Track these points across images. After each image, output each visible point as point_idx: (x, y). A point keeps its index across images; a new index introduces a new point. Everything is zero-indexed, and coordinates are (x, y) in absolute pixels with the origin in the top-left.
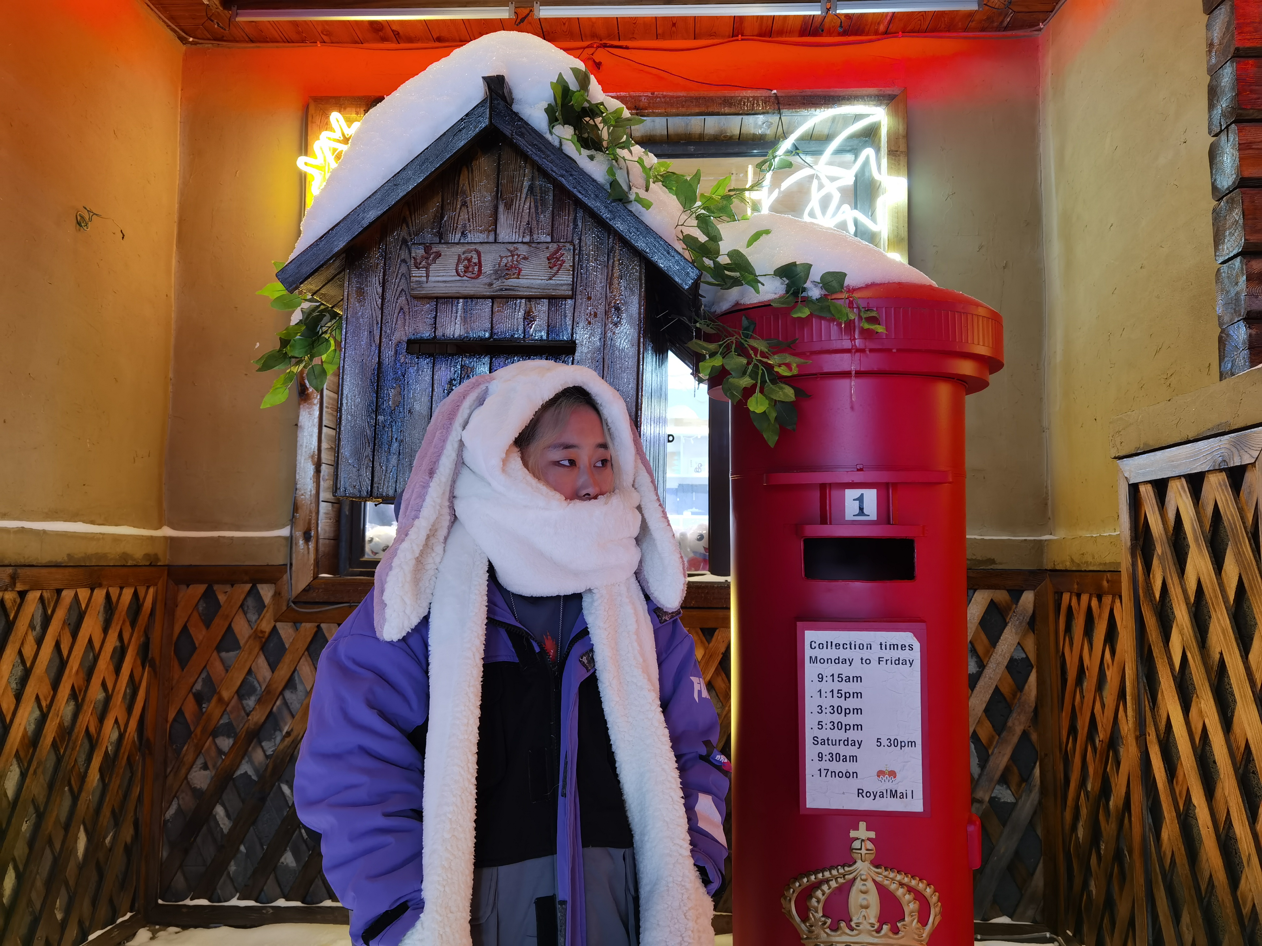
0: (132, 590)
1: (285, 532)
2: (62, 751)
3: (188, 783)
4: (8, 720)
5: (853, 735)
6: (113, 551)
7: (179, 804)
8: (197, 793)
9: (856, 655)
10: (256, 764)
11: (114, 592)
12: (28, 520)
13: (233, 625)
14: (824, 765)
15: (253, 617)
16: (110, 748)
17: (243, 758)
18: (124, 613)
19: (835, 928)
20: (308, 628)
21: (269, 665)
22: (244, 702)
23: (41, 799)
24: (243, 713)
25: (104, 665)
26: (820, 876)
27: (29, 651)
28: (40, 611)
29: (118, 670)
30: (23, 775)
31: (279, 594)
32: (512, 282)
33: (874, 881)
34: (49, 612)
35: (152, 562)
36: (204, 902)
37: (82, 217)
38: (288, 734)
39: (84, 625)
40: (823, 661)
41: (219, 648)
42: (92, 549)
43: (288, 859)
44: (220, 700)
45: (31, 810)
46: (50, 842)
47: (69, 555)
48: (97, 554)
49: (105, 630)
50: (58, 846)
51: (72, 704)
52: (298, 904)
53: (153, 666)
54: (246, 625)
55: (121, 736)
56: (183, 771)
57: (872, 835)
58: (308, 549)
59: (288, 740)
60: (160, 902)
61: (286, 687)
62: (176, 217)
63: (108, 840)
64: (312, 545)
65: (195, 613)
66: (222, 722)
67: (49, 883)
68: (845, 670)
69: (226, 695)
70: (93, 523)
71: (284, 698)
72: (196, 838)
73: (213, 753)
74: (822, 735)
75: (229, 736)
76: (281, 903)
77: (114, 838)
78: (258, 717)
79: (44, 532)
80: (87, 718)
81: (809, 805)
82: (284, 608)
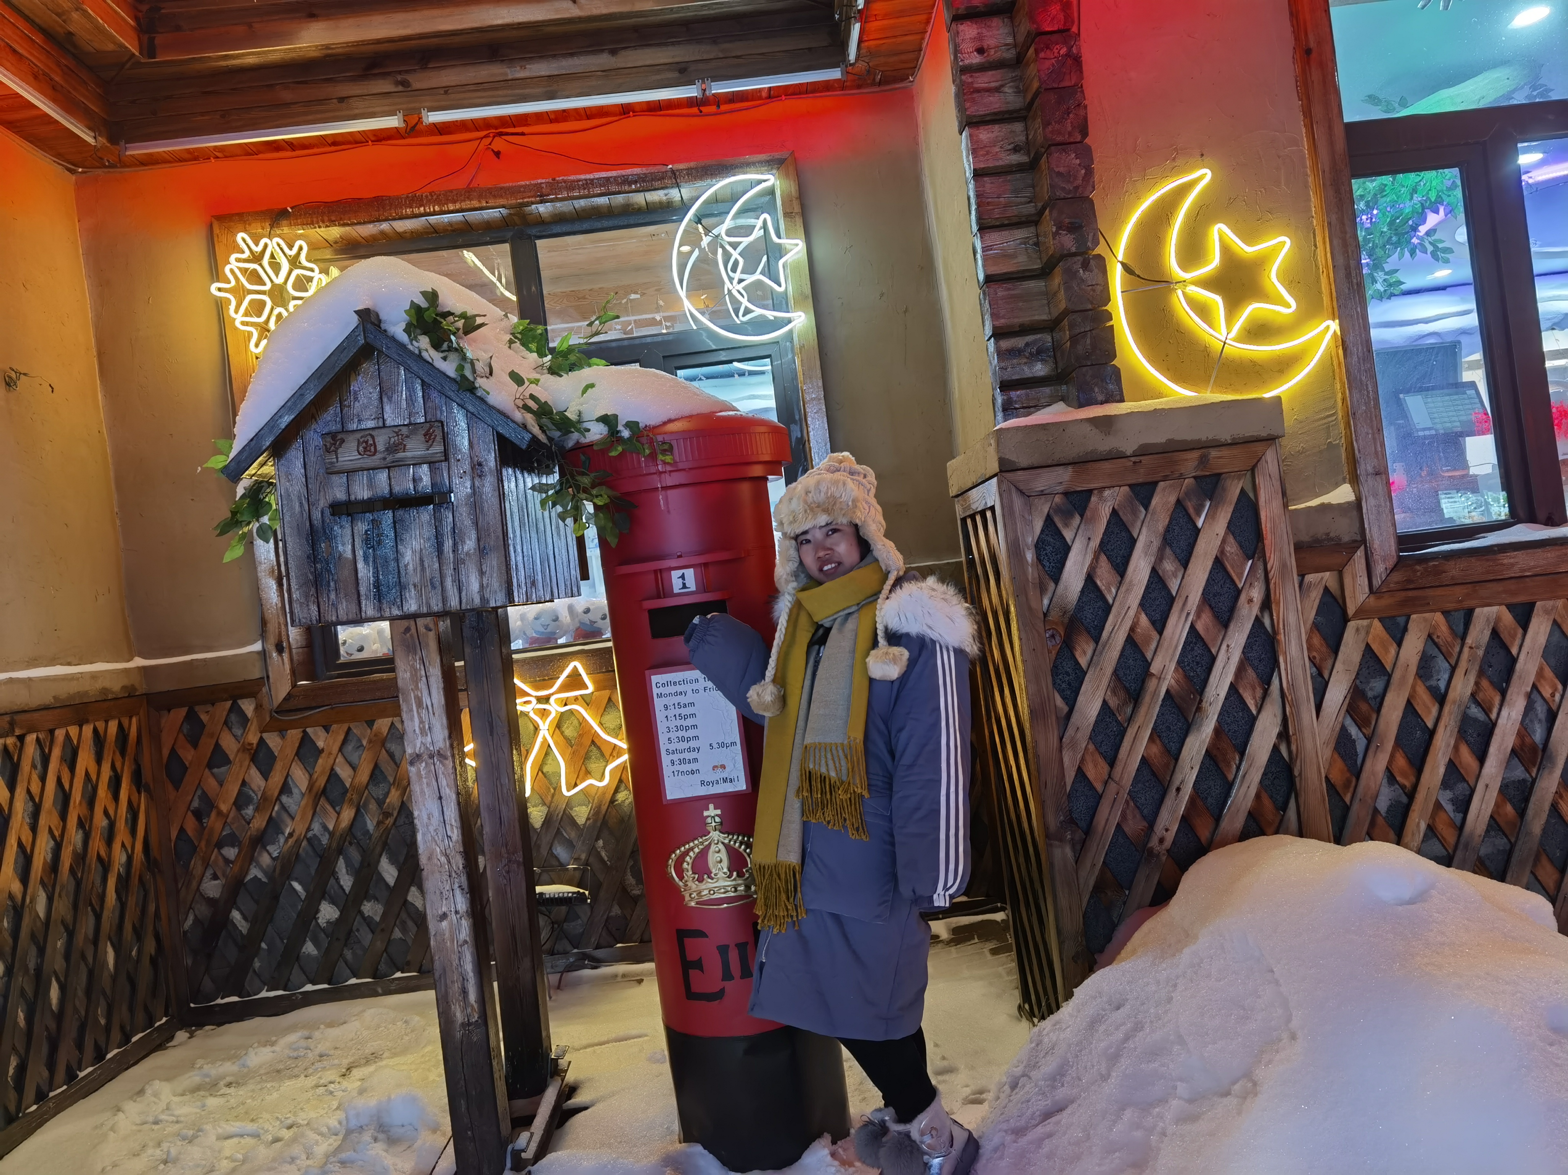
0: (117, 722)
1: (257, 647)
2: (79, 875)
3: (201, 893)
4: (29, 851)
5: (693, 744)
6: (92, 688)
7: (195, 916)
8: (211, 902)
9: (688, 688)
10: (264, 866)
11: (100, 725)
12: (13, 670)
13: (220, 742)
14: (677, 767)
15: (238, 732)
16: (121, 870)
17: (250, 864)
18: (113, 744)
19: (700, 880)
20: (294, 735)
21: (261, 773)
22: (243, 812)
23: (69, 918)
24: (244, 823)
25: (103, 792)
26: (687, 846)
27: (35, 788)
28: (38, 752)
29: (116, 797)
30: (50, 899)
31: (261, 706)
32: (401, 455)
33: (723, 843)
34: (47, 751)
35: (130, 693)
36: (235, 999)
37: (10, 377)
38: (291, 835)
39: (79, 759)
40: (666, 696)
41: (210, 766)
42: (74, 688)
43: (309, 948)
44: (220, 813)
45: (62, 929)
46: (83, 957)
47: (54, 697)
48: (79, 692)
49: (99, 761)
50: (90, 959)
51: (80, 832)
52: (326, 986)
53: (148, 791)
54: (233, 740)
55: (130, 858)
56: (194, 884)
57: (719, 812)
58: (283, 660)
59: (291, 841)
60: (192, 1005)
61: (281, 792)
62: (94, 352)
63: (134, 953)
64: (286, 656)
65: (181, 736)
66: (224, 833)
67: (88, 992)
68: (682, 699)
69: (224, 808)
70: (69, 664)
71: (281, 803)
72: (217, 943)
73: (221, 861)
74: (672, 747)
75: (233, 846)
76: (309, 987)
77: (139, 952)
78: (259, 823)
79: (30, 679)
80: (97, 845)
81: (669, 798)
82: (268, 719)
